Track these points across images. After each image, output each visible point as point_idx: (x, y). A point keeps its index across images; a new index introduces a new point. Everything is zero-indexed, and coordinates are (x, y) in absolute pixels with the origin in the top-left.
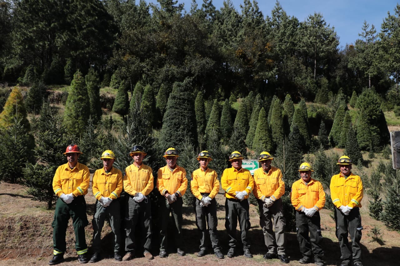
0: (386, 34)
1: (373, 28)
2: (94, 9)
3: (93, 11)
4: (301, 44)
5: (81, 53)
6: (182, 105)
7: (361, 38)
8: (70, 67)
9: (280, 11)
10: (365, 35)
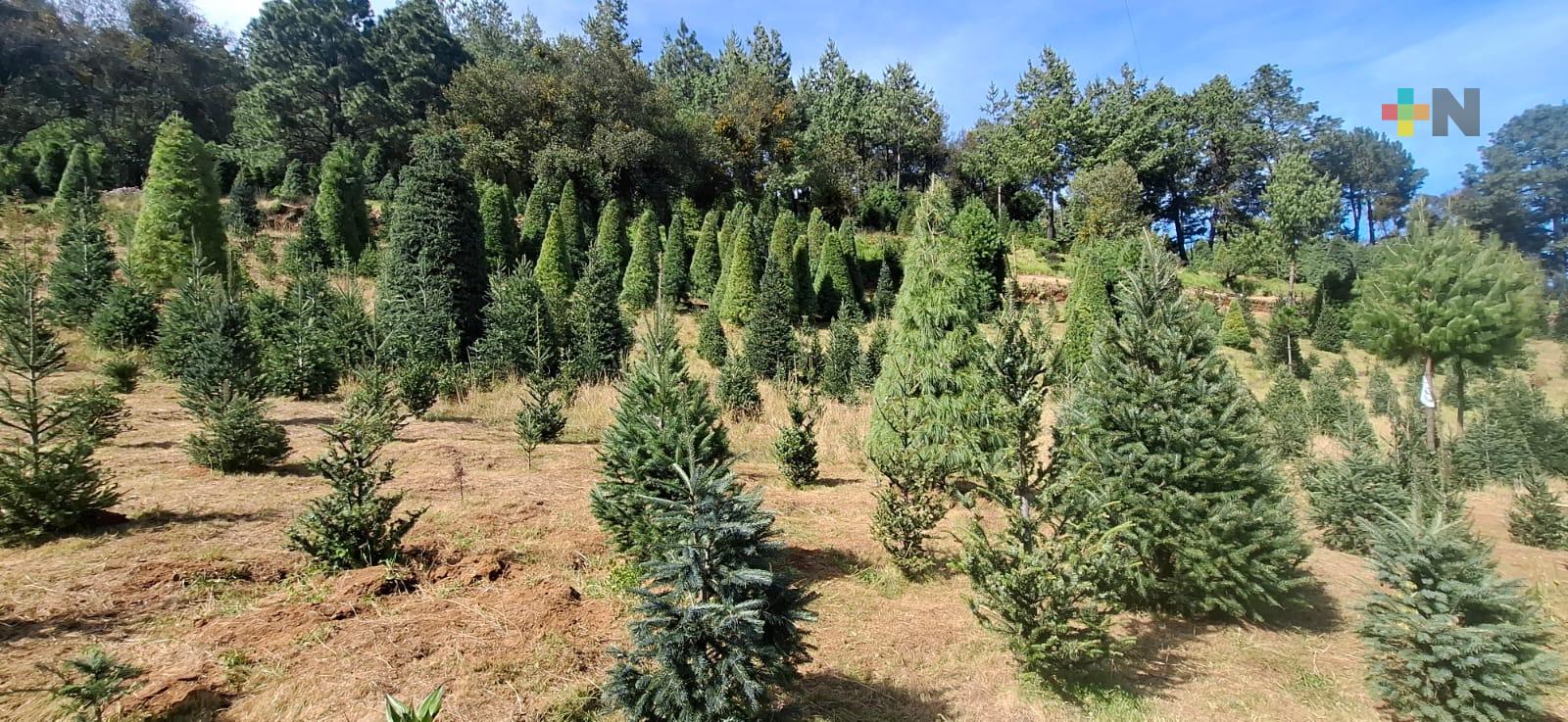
0: (1024, 103)
1: (1006, 96)
2: (428, 39)
3: (425, 43)
4: (871, 123)
5: (399, 131)
6: (429, 195)
7: (985, 116)
8: (374, 162)
9: (836, 59)
10: (991, 109)
